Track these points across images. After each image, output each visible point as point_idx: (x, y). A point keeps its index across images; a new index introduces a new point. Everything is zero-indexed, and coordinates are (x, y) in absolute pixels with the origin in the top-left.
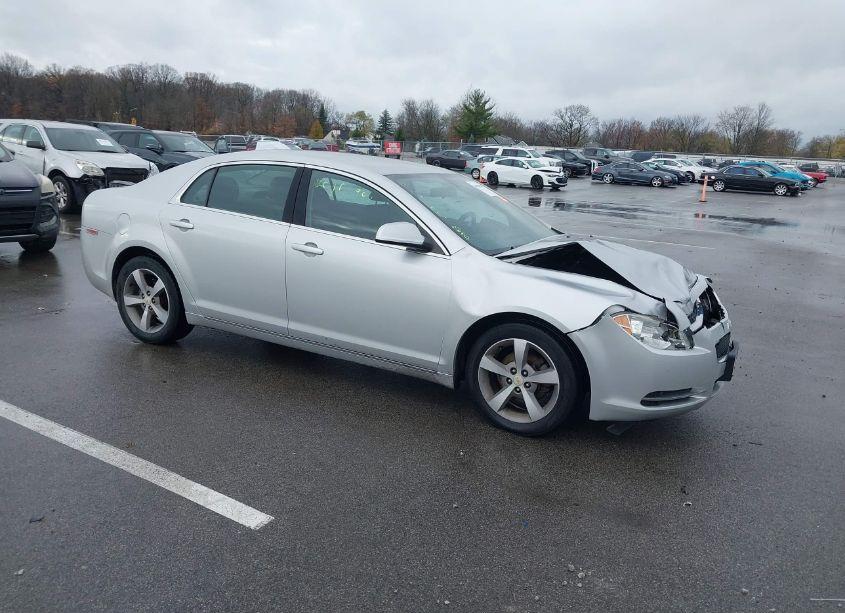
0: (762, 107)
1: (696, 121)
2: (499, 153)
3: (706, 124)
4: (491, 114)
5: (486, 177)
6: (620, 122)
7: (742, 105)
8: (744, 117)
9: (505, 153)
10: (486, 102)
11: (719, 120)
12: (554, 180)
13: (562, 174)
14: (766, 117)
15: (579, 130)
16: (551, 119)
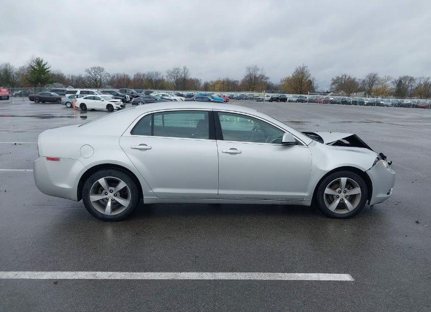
0: (185, 68)
1: (157, 74)
2: (78, 93)
3: (161, 76)
4: (49, 71)
5: (79, 106)
6: (117, 75)
7: (177, 67)
8: (178, 72)
9: (81, 92)
10: (44, 65)
11: (167, 74)
12: (119, 106)
13: (122, 103)
14: (187, 73)
15: (100, 80)
16: (84, 74)
